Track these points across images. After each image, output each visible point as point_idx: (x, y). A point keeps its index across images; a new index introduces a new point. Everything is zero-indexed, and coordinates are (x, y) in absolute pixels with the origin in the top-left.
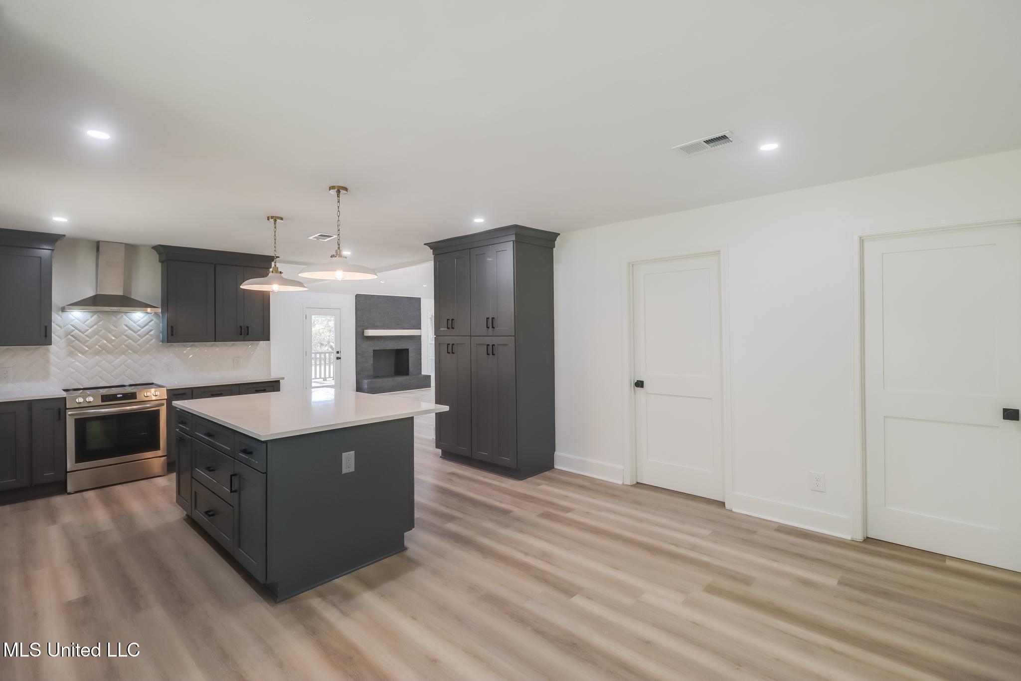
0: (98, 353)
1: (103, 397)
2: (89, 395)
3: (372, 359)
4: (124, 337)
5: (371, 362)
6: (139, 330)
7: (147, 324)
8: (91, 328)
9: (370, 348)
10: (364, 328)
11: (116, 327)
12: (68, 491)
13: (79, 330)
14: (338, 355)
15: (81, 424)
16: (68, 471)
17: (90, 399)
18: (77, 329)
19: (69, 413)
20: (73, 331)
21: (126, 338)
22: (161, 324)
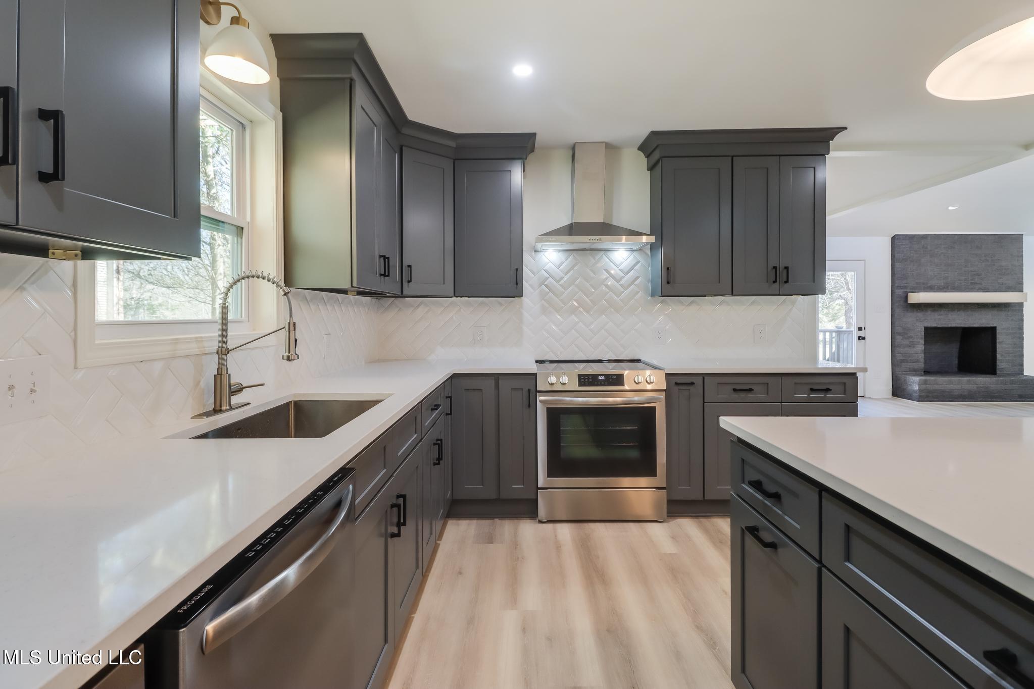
0: (573, 311)
1: (580, 377)
2: (564, 374)
3: (922, 342)
4: (605, 288)
5: (920, 346)
6: (623, 278)
7: (632, 268)
8: (567, 273)
9: (918, 324)
10: (908, 290)
11: (594, 273)
12: (540, 518)
13: (553, 278)
14: (861, 334)
15: (555, 415)
16: (539, 487)
17: (564, 379)
18: (551, 276)
19: (542, 398)
20: (547, 278)
21: (608, 291)
22: (650, 268)
